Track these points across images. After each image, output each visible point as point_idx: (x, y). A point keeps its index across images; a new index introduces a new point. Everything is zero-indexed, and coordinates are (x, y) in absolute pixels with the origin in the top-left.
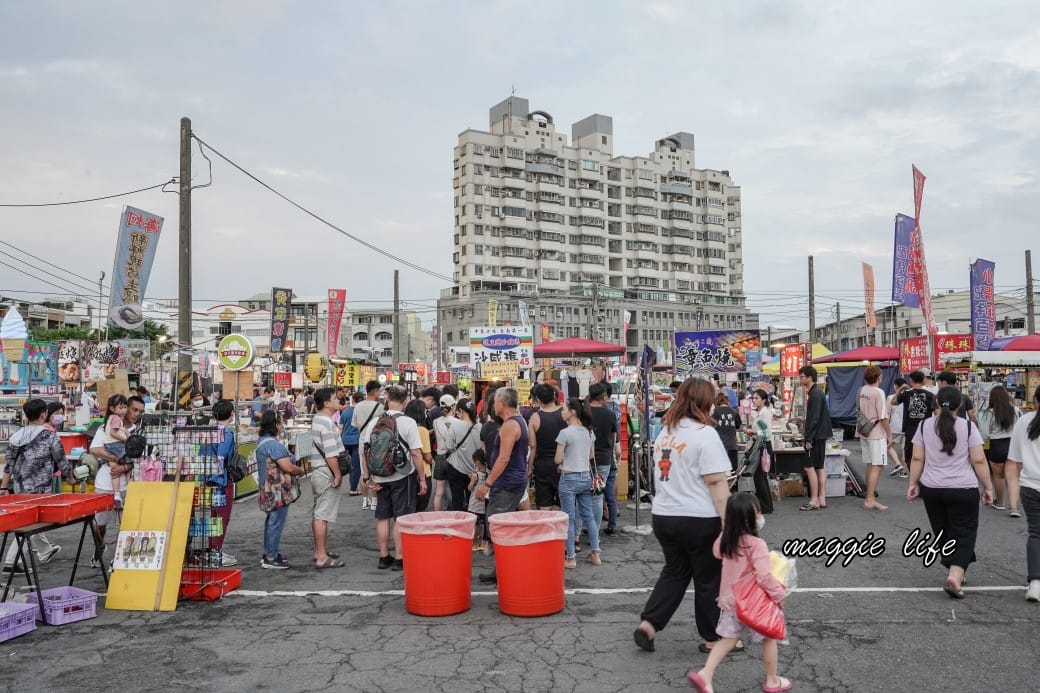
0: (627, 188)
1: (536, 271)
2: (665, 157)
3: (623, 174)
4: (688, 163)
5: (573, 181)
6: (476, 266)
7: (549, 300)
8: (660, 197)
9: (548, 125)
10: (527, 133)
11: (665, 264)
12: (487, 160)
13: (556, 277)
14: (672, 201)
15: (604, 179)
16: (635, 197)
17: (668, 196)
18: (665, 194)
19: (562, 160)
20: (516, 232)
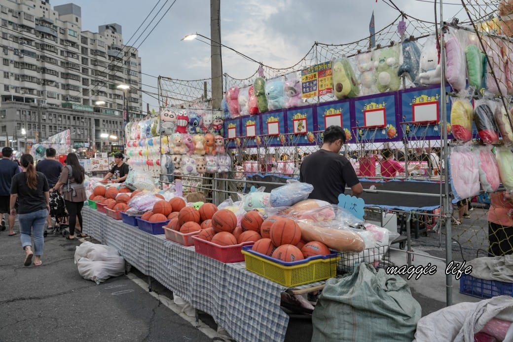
0: (91, 50)
1: (42, 92)
2: (109, 36)
3: (89, 41)
4: (120, 41)
5: (62, 40)
6: (5, 85)
7: (54, 110)
8: (107, 57)
9: (46, 4)
10: (34, 6)
11: (110, 94)
12: (10, 18)
13: (54, 97)
14: (113, 60)
15: (79, 42)
16: (95, 55)
17: (112, 58)
18: (110, 56)
19: (56, 27)
20: (30, 66)
